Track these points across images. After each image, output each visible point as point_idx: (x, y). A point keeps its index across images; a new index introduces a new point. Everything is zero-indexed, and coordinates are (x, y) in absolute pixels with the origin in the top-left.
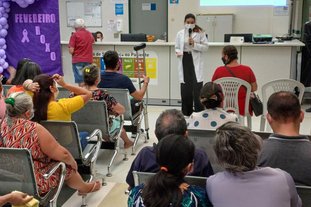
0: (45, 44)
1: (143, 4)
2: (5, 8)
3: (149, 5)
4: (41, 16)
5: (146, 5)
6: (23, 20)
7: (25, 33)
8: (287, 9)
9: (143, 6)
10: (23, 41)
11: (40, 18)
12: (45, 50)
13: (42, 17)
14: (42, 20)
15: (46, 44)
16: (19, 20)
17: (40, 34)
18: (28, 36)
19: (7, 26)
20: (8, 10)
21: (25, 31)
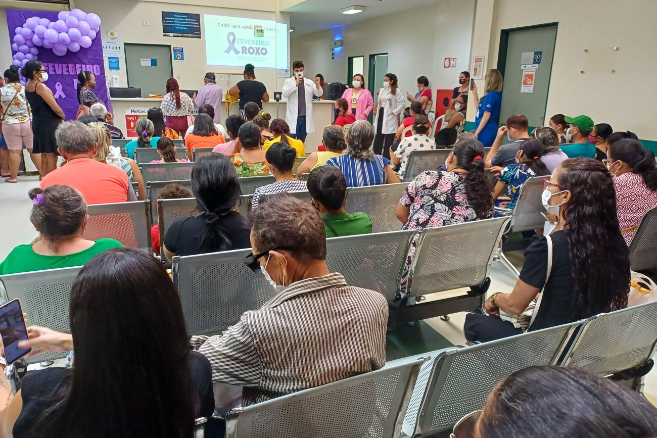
3: (149, 60)
4: (81, 66)
5: (145, 60)
6: (54, 70)
7: (59, 87)
9: (141, 61)
11: (78, 69)
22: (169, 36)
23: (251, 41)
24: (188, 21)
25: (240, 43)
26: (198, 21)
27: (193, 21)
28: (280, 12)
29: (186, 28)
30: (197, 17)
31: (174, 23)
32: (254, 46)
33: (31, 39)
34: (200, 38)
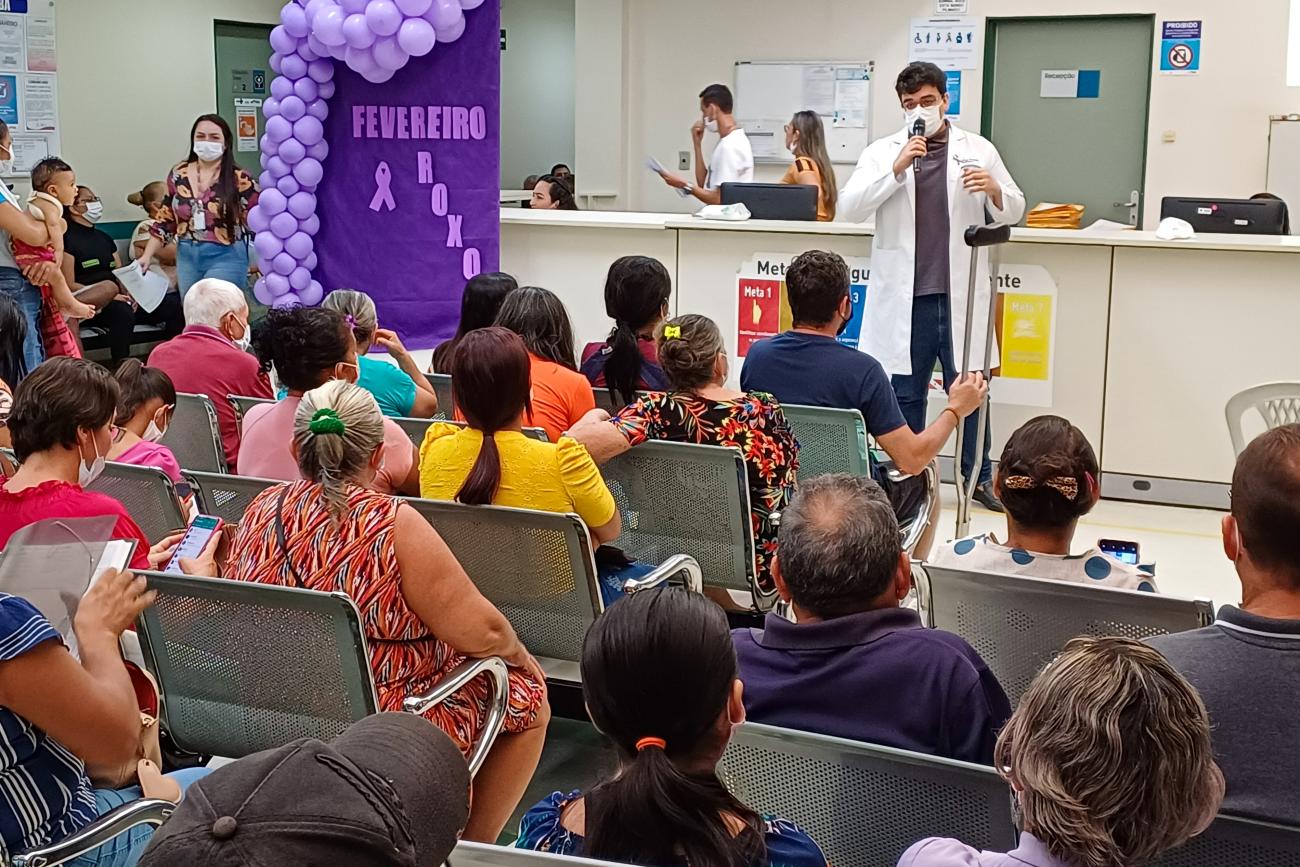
0: (446, 216)
1: (1044, 72)
2: (317, 84)
3: (1071, 76)
4: (439, 112)
5: (1058, 76)
6: (378, 127)
7: (383, 176)
9: (1044, 81)
10: (375, 205)
11: (433, 122)
12: (446, 241)
13: (440, 117)
14: (440, 129)
15: (451, 218)
16: (364, 128)
17: (430, 181)
18: (393, 186)
19: (322, 150)
20: (327, 92)
21: (383, 170)
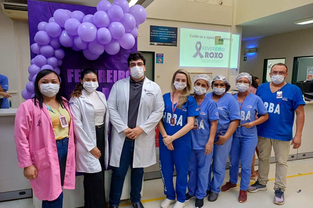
2: (58, 60)
4: (112, 72)
8: (238, 70)
16: (74, 79)
20: (60, 63)
22: (154, 45)
23: (212, 48)
24: (169, 33)
25: (204, 49)
26: (176, 33)
27: (172, 33)
28: (236, 26)
29: (167, 39)
30: (175, 30)
31: (159, 35)
32: (214, 52)
33: (58, 38)
34: (176, 46)
